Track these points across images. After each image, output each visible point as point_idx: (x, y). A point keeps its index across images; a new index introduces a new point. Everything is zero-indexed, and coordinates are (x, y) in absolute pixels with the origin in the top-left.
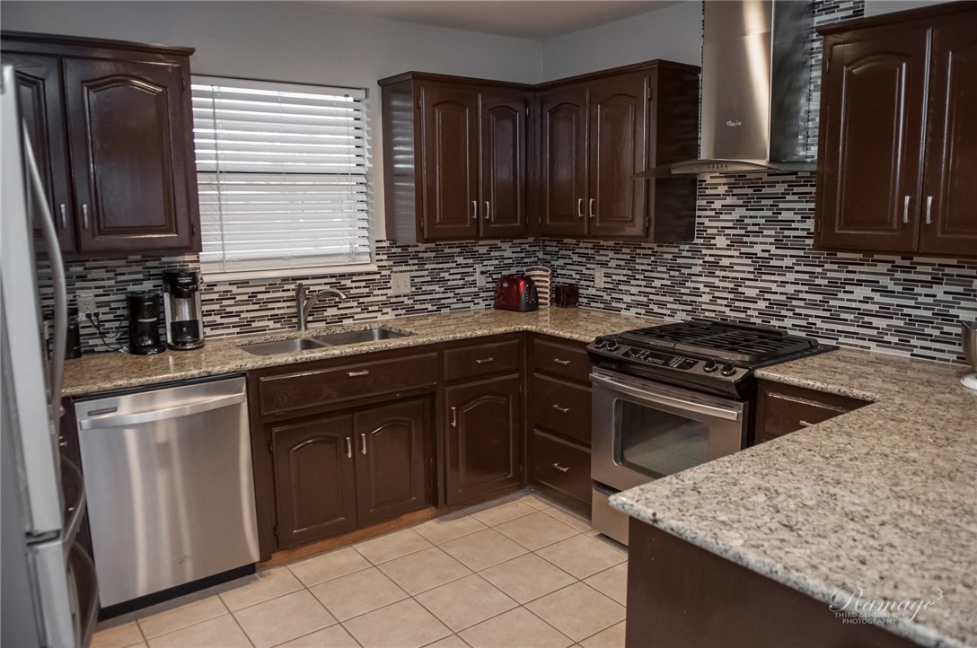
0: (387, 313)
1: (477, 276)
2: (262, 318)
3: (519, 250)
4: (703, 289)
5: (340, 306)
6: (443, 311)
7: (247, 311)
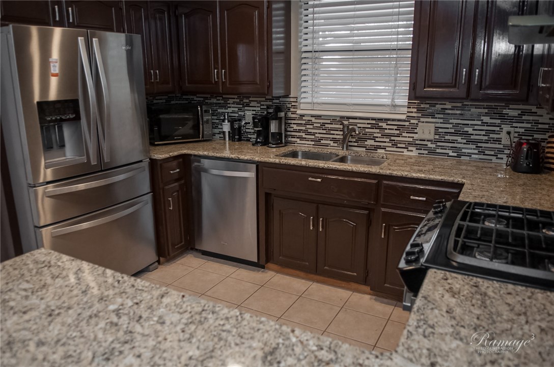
0: (412, 151)
2: (327, 139)
5: (377, 139)
6: (463, 158)
7: (319, 133)
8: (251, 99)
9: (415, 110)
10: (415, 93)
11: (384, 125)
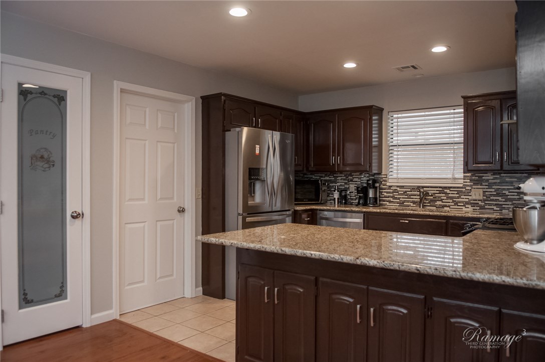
0: (468, 208)
2: (408, 201)
5: (443, 201)
6: (503, 211)
7: (403, 198)
8: (354, 176)
9: (469, 181)
10: (467, 168)
11: (448, 191)
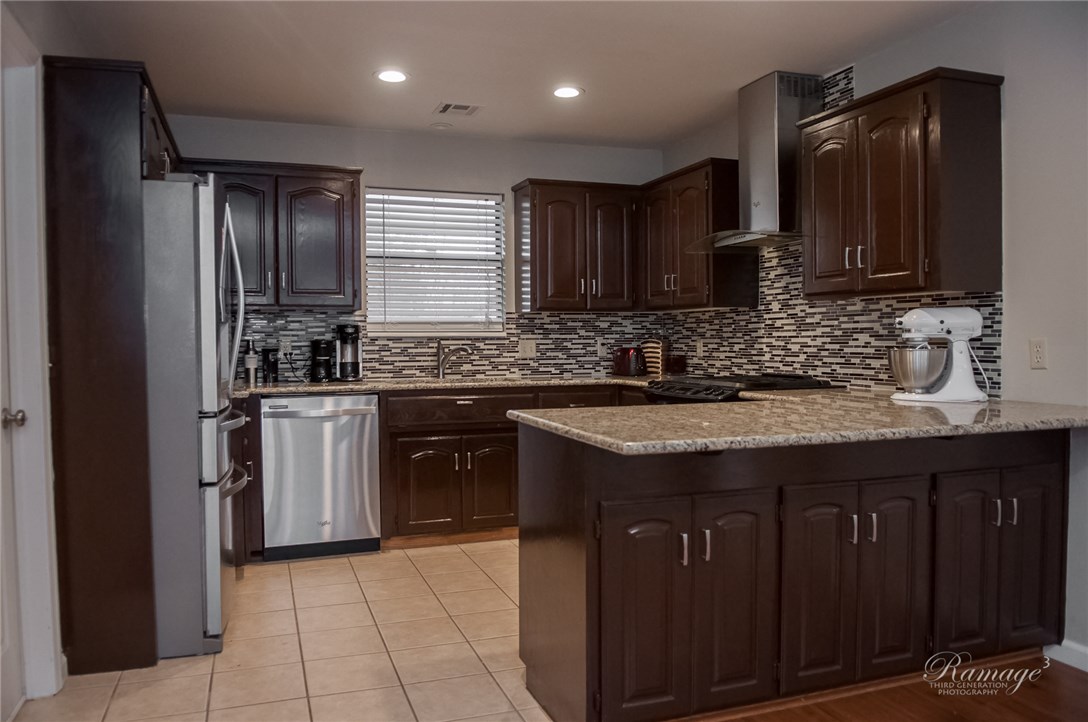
0: (515, 372)
1: (598, 347)
2: (410, 368)
3: (640, 326)
4: (766, 349)
5: (474, 363)
6: (565, 374)
7: (400, 361)
9: (514, 326)
11: (481, 345)
